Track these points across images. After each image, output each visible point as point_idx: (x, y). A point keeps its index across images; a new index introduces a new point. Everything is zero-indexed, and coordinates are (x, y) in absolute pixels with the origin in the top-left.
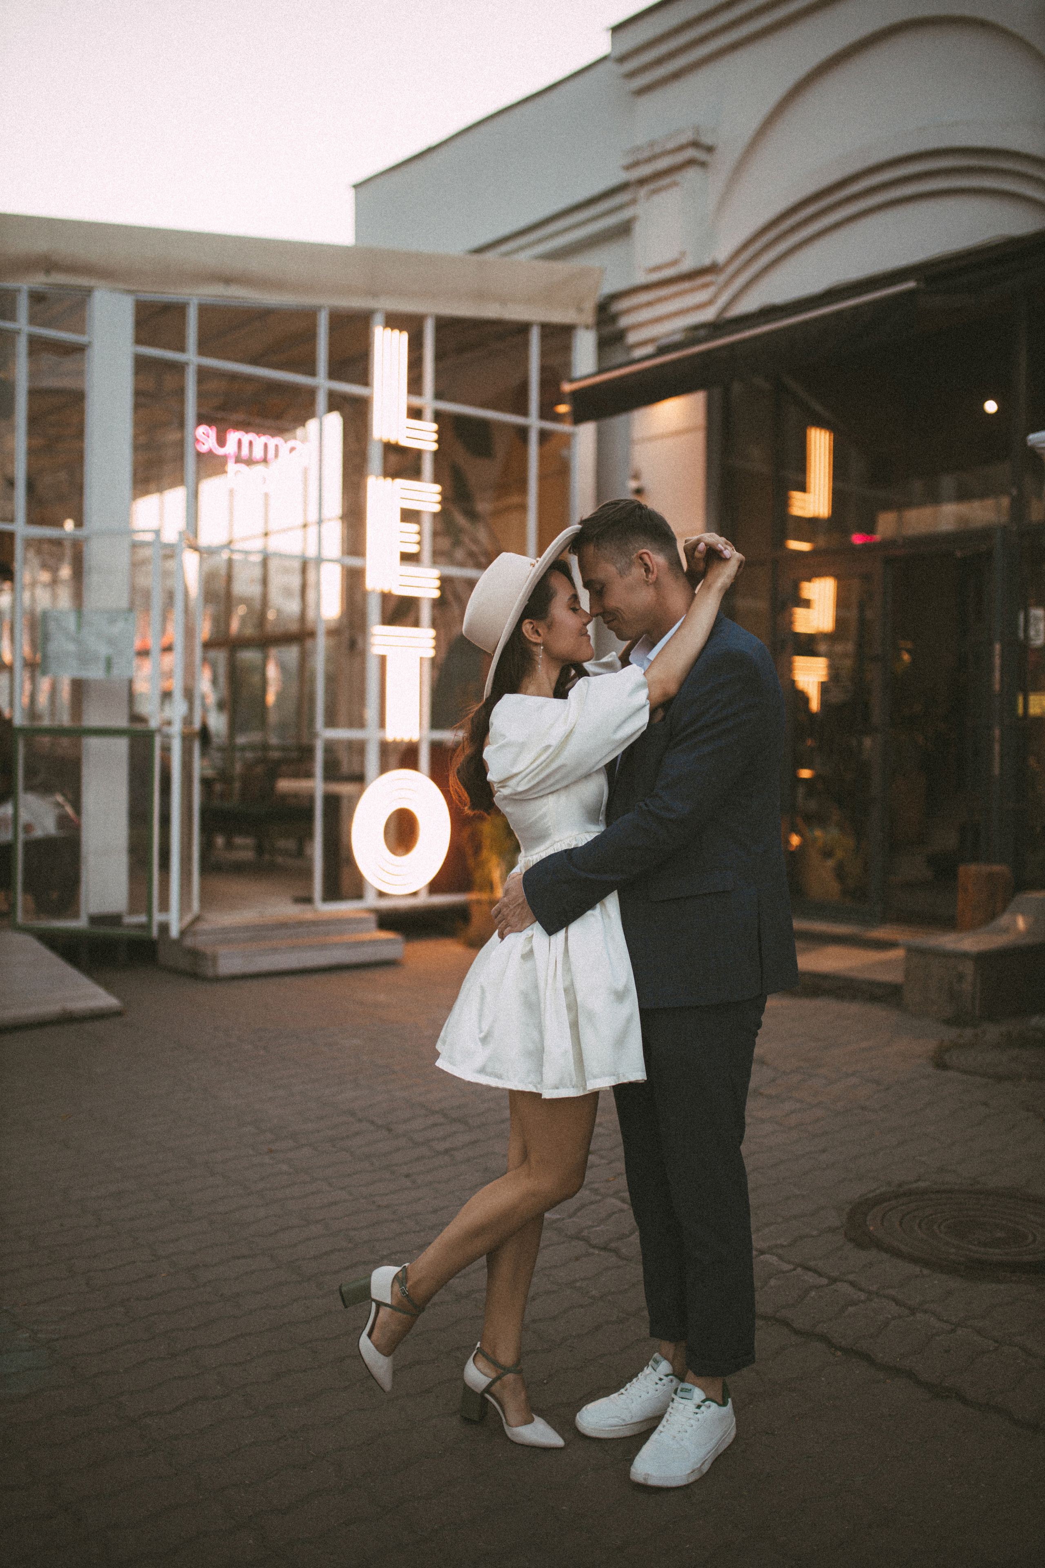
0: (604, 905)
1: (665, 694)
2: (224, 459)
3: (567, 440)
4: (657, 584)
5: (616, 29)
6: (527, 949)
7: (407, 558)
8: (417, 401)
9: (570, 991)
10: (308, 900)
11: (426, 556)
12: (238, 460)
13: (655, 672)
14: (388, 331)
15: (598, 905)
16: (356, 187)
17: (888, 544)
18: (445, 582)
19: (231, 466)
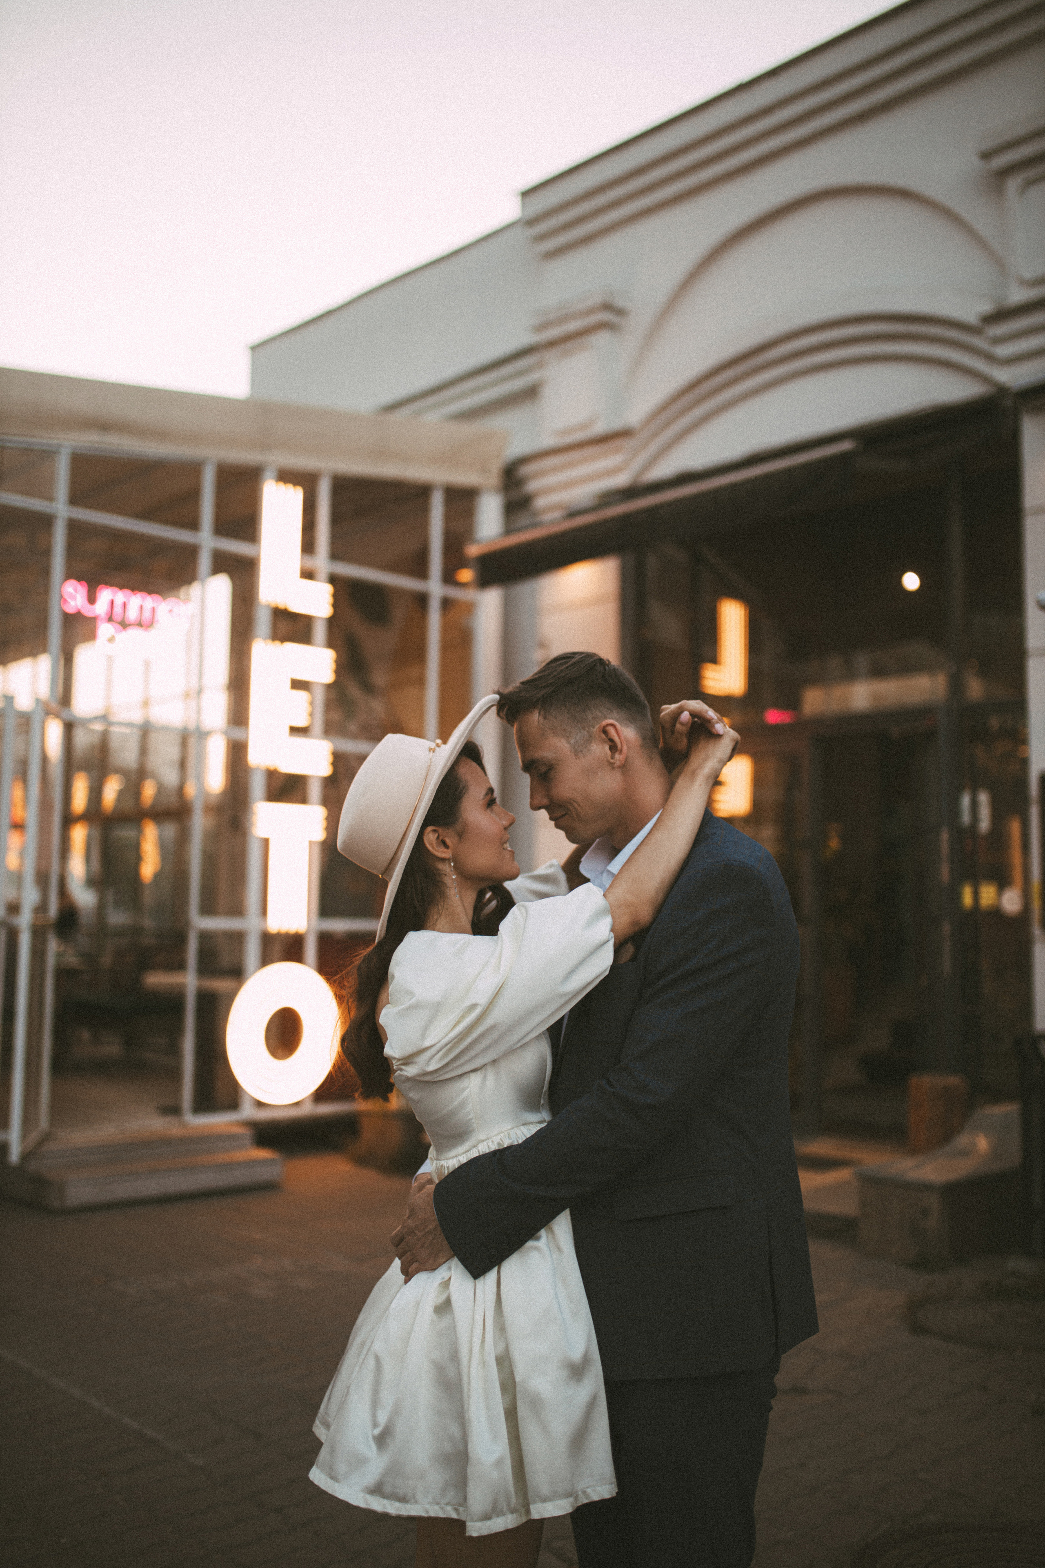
0: (551, 1230)
1: (635, 923)
2: (93, 620)
3: (470, 608)
4: (624, 768)
5: (526, 194)
6: (443, 1297)
7: (295, 730)
8: (310, 563)
9: (504, 1362)
10: (174, 1110)
11: (318, 727)
12: (110, 619)
13: (620, 892)
14: (281, 485)
15: (543, 1233)
16: (254, 348)
17: (819, 722)
18: (338, 759)
19: (105, 630)
